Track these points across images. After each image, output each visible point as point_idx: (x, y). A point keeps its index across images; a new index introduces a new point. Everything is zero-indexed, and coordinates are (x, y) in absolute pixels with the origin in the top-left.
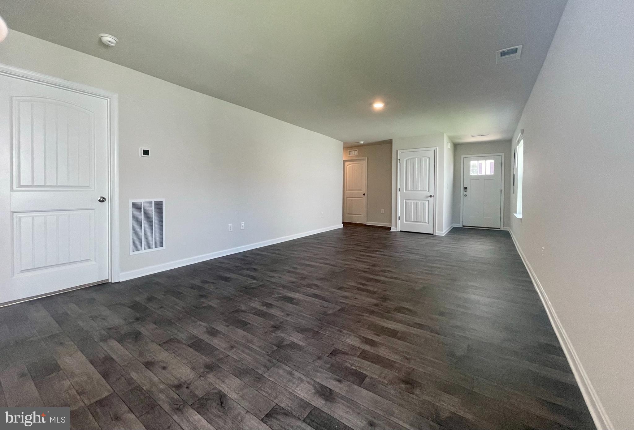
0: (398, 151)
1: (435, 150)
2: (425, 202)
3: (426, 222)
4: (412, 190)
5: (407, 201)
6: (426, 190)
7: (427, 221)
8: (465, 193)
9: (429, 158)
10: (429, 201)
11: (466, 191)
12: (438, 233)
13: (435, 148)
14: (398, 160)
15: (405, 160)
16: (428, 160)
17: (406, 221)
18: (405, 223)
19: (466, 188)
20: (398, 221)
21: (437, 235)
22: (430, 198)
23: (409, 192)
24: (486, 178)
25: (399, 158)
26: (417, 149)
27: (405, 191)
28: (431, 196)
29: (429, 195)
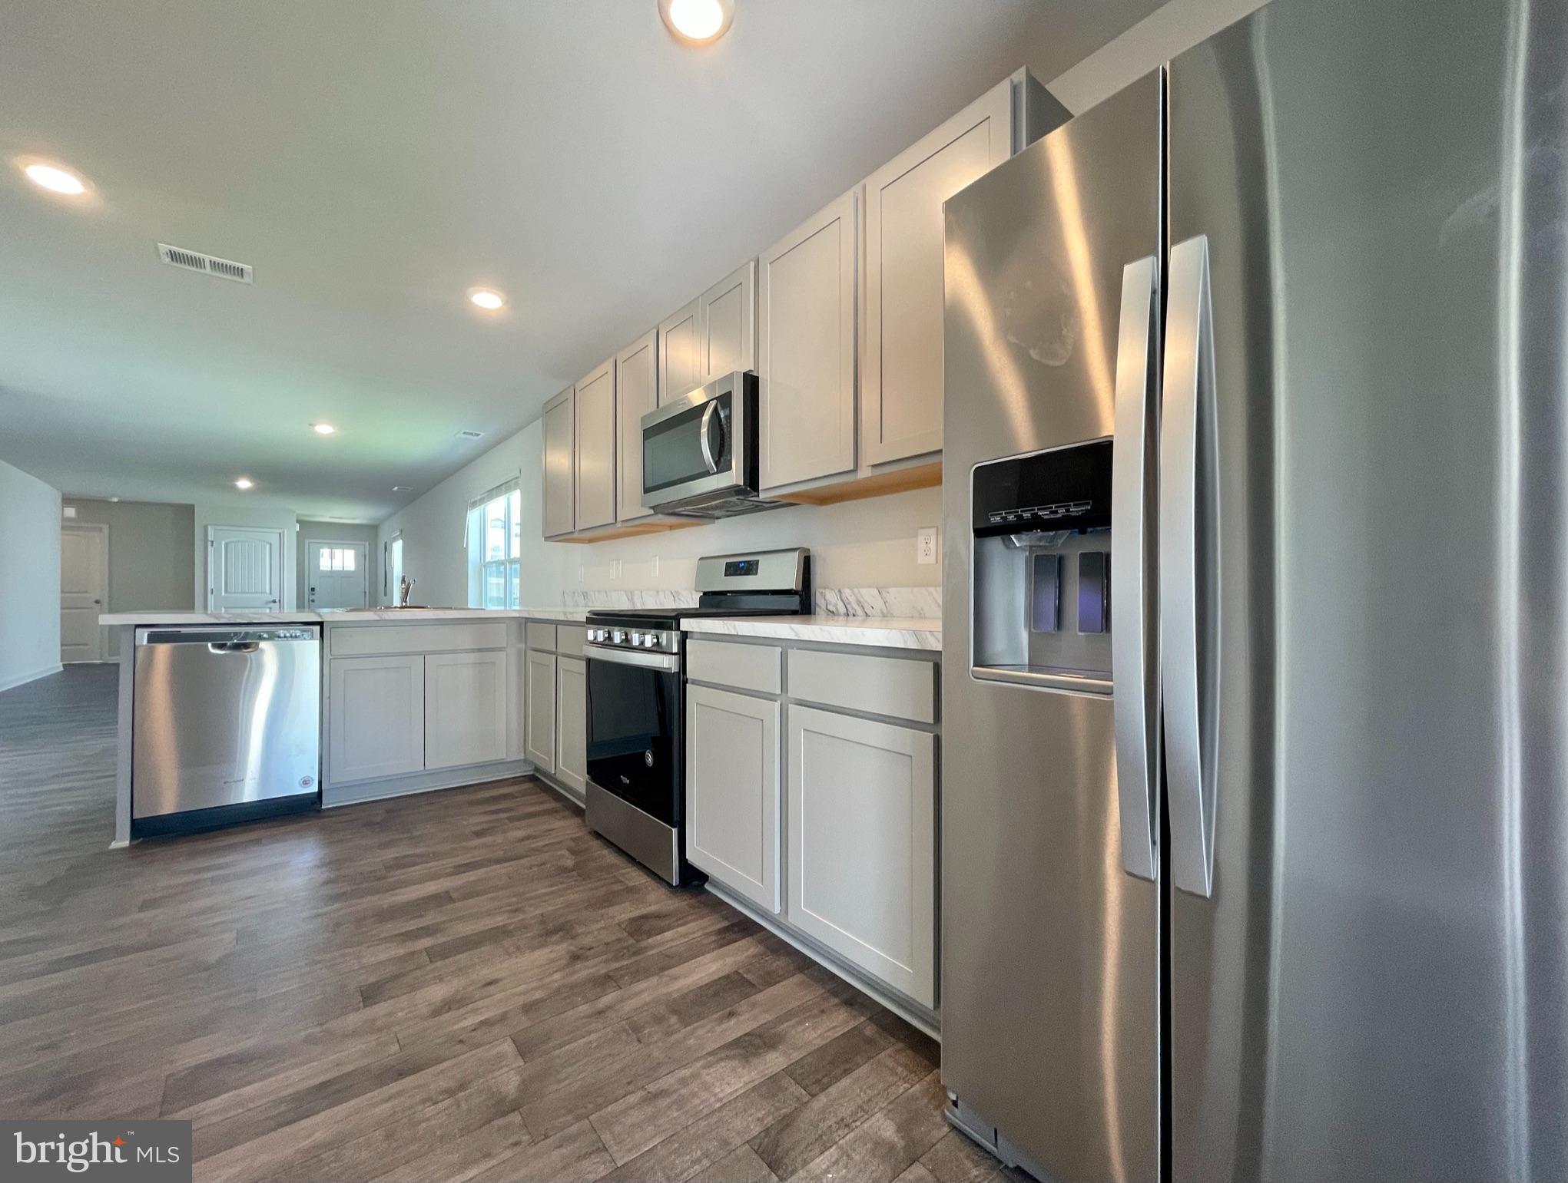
0: (209, 528)
1: (280, 533)
4: (252, 593)
6: (266, 593)
8: (312, 597)
9: (271, 545)
11: (314, 594)
13: (280, 531)
14: (209, 543)
15: (223, 543)
16: (268, 546)
19: (313, 589)
22: (272, 605)
23: (233, 595)
24: (343, 575)
25: (210, 538)
26: (251, 527)
27: (223, 594)
28: (274, 602)
29: (272, 599)
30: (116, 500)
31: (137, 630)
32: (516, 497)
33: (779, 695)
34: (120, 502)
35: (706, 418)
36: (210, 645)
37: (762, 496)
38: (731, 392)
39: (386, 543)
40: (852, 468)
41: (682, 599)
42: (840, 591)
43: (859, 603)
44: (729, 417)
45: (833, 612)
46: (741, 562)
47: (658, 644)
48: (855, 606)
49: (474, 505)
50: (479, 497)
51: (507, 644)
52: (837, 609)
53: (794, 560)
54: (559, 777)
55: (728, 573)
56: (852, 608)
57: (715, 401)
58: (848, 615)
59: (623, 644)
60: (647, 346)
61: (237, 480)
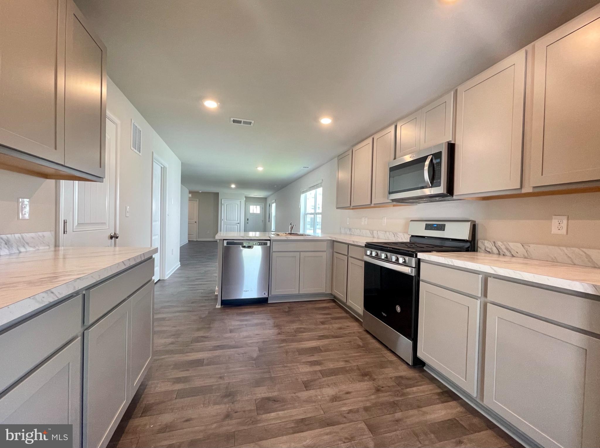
0: (222, 199)
2: (235, 226)
4: (233, 220)
5: (227, 226)
6: (236, 220)
8: (247, 222)
9: (238, 205)
13: (240, 200)
15: (226, 204)
19: (248, 219)
23: (228, 221)
24: (256, 215)
25: (223, 203)
26: (232, 199)
28: (238, 223)
30: (201, 192)
31: (224, 241)
32: (320, 190)
33: (480, 297)
34: (202, 192)
35: (427, 163)
36: (241, 246)
37: (454, 197)
38: (441, 152)
39: (269, 204)
40: (519, 187)
41: (399, 236)
42: (494, 242)
43: (507, 249)
44: (440, 164)
45: (489, 252)
46: (435, 224)
47: (405, 262)
48: (505, 250)
49: (304, 192)
50: (305, 190)
51: (327, 250)
52: (492, 251)
53: (467, 226)
54: (348, 304)
55: (427, 229)
56: (503, 251)
57: (431, 156)
58: (499, 254)
59: (385, 259)
60: (390, 132)
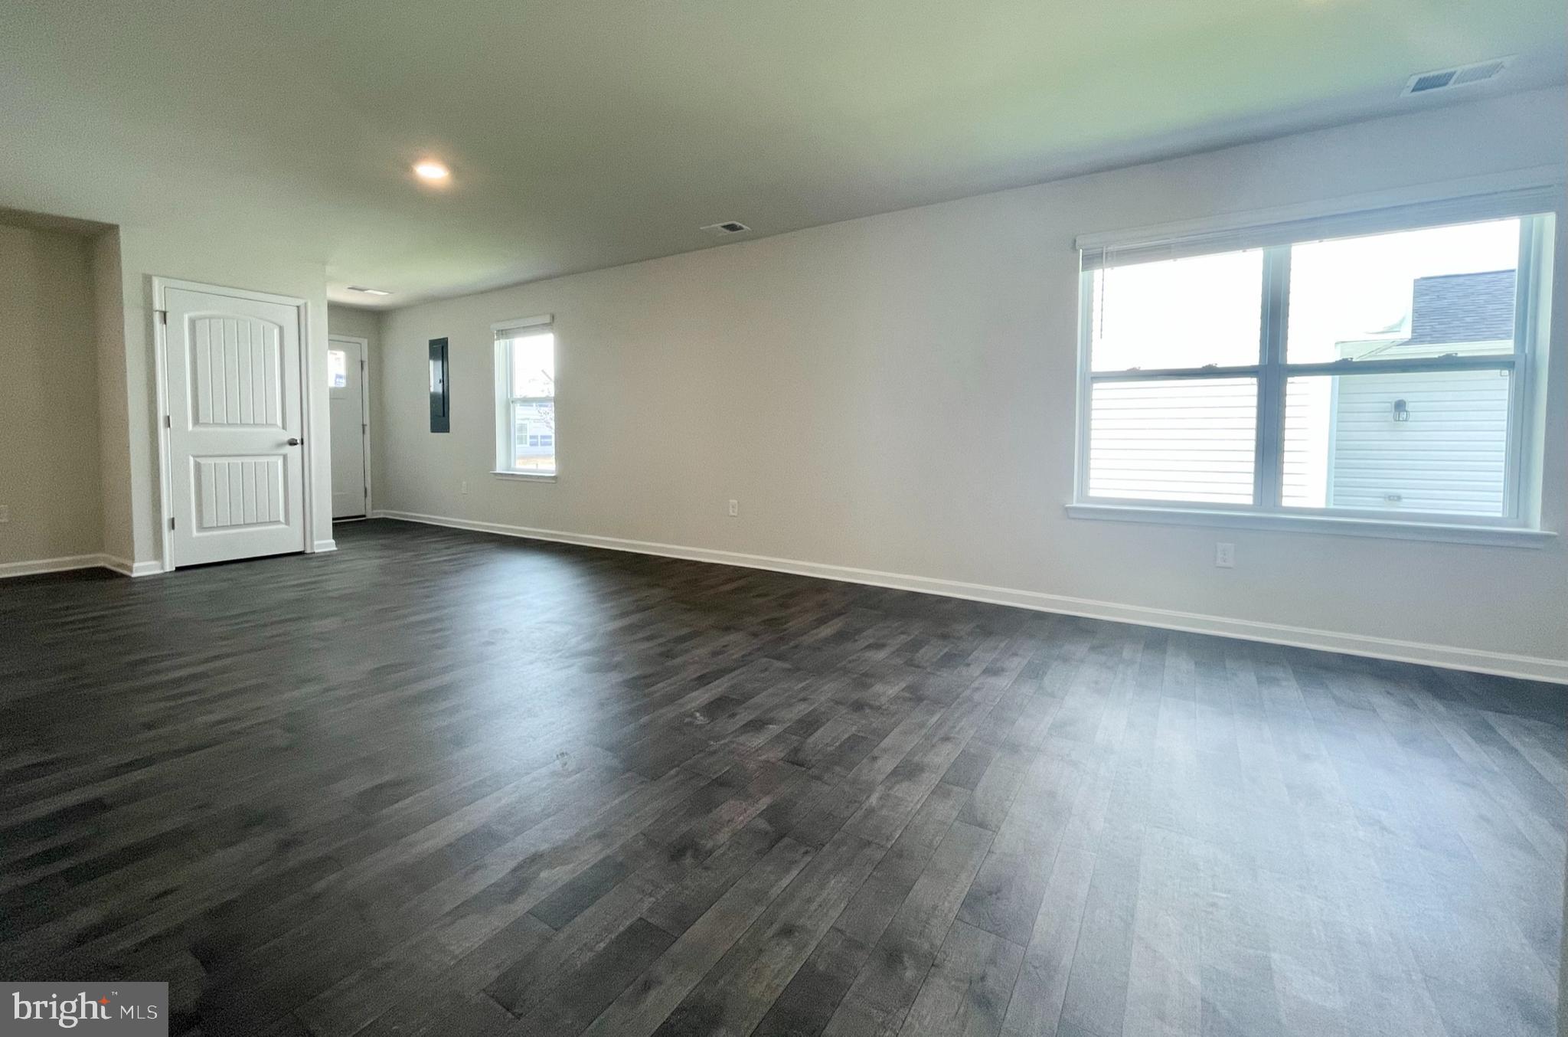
0: (155, 279)
1: (298, 307)
2: (272, 459)
3: (278, 522)
4: (222, 425)
5: (202, 461)
6: (275, 425)
7: (282, 519)
9: (281, 329)
10: (285, 457)
12: (320, 546)
13: (300, 302)
14: (157, 317)
15: (186, 317)
16: (276, 331)
17: (201, 527)
18: (198, 538)
20: (167, 535)
21: (316, 551)
22: (288, 449)
23: (211, 429)
25: (158, 305)
27: (190, 427)
28: (292, 443)
29: (287, 438)
61: (416, 159)
